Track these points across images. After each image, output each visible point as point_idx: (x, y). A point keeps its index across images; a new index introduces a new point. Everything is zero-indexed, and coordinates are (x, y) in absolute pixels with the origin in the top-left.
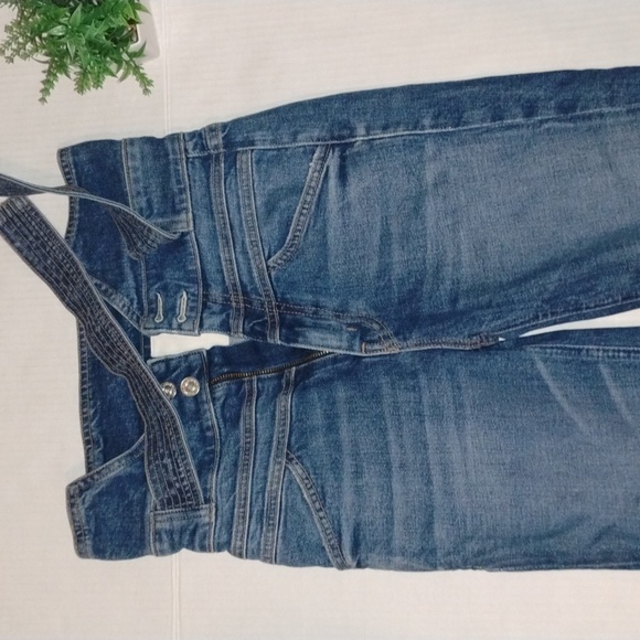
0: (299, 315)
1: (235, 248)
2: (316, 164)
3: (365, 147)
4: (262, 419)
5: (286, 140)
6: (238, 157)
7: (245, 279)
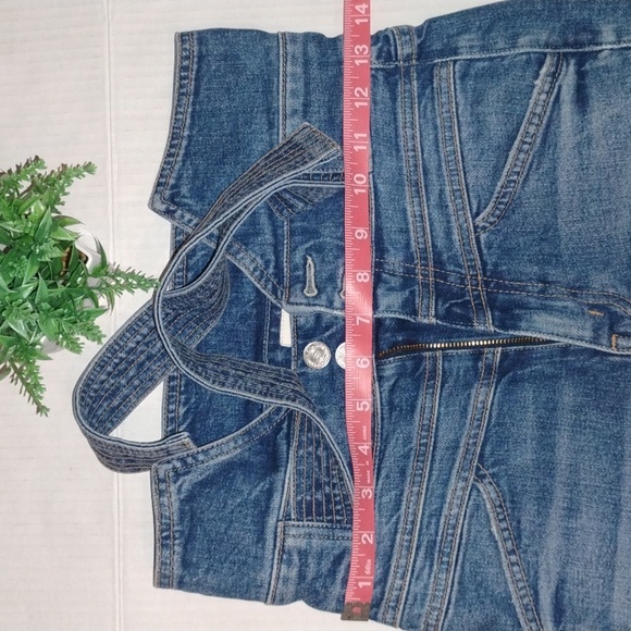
0: (518, 296)
1: (428, 200)
2: (544, 82)
3: (615, 60)
4: (447, 414)
5: (501, 45)
6: (435, 72)
7: (440, 243)
